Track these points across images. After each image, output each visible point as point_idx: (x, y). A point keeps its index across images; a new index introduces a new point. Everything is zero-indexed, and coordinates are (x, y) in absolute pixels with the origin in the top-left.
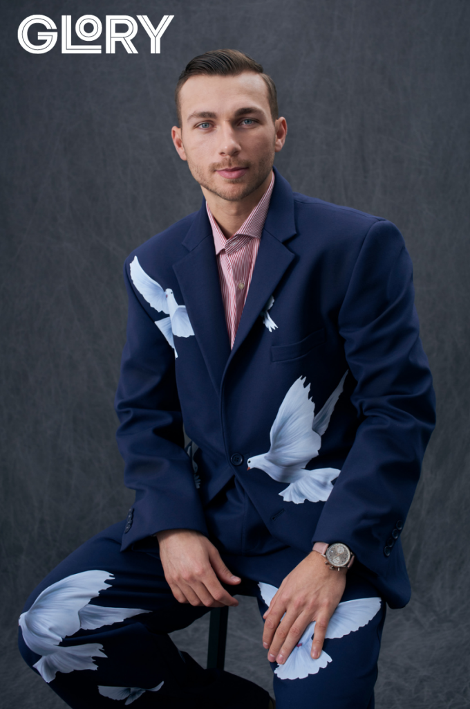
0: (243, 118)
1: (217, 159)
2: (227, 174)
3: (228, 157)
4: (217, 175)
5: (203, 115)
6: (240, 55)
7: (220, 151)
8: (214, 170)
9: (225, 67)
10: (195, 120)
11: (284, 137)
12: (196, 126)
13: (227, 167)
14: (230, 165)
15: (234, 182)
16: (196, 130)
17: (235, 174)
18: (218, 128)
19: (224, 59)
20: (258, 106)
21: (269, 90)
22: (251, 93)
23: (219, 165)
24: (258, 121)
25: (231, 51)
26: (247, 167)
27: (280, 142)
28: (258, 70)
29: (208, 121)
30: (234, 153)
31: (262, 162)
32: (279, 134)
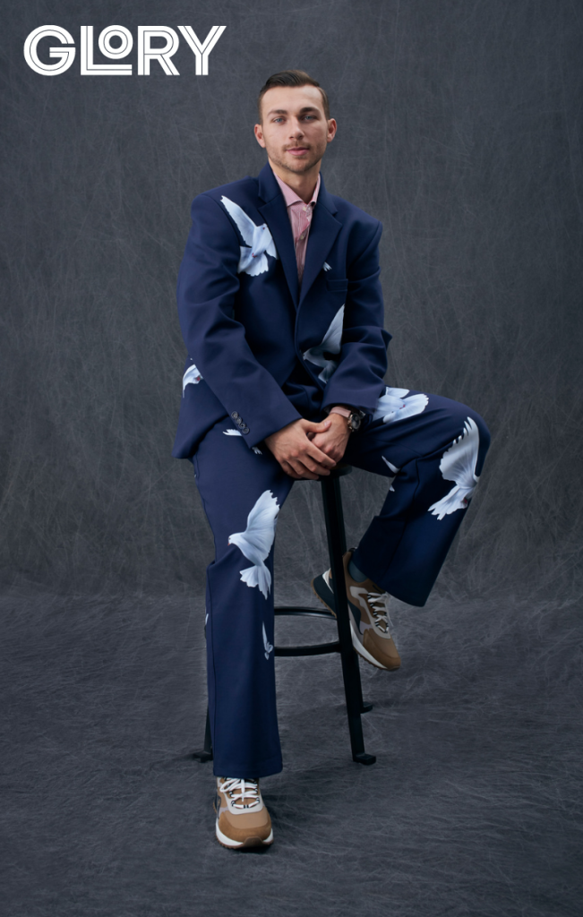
0: (305, 115)
1: (288, 142)
2: (294, 153)
3: (295, 140)
4: (287, 154)
5: (278, 112)
6: (304, 74)
7: (289, 136)
8: (285, 149)
9: (293, 81)
10: (272, 116)
11: (334, 133)
12: (273, 121)
13: (294, 147)
14: (297, 145)
15: (300, 158)
16: (273, 124)
17: (300, 152)
18: (288, 122)
19: (293, 76)
20: (316, 107)
21: (324, 98)
22: (311, 98)
23: (289, 146)
24: (316, 118)
25: (297, 71)
26: (308, 148)
27: (331, 136)
28: (316, 84)
29: (282, 117)
30: (300, 137)
31: (319, 147)
32: (331, 130)
